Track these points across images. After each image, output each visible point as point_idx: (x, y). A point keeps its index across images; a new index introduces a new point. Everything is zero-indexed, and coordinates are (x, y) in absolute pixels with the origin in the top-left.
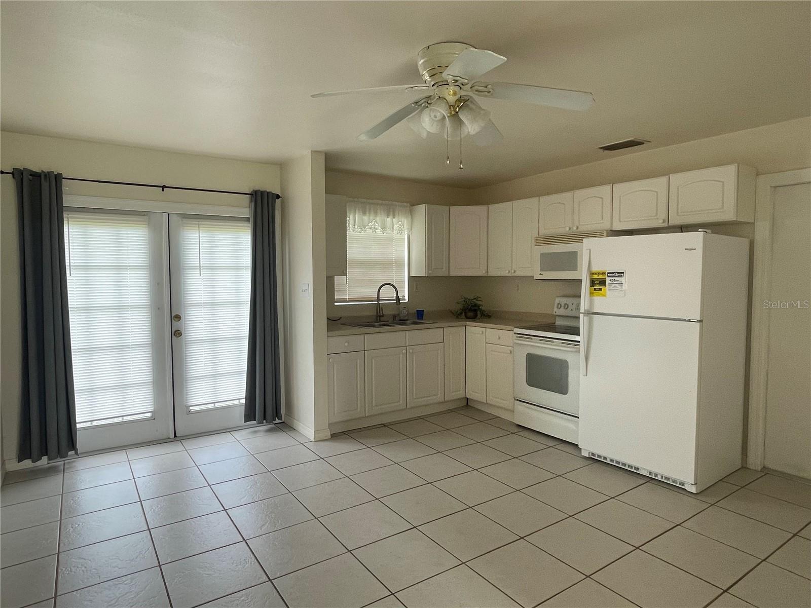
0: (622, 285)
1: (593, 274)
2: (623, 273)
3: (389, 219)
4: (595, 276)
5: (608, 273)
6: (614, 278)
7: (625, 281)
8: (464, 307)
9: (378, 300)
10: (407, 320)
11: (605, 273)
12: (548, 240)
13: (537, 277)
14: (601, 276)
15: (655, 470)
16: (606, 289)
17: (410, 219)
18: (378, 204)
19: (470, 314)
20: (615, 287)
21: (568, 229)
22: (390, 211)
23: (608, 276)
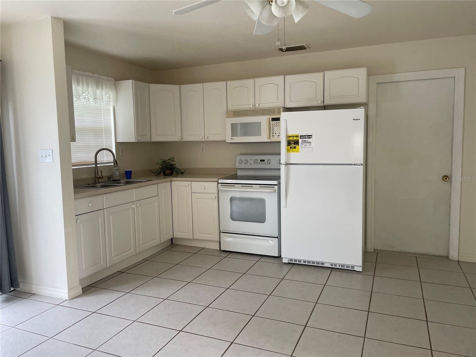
0: (311, 144)
1: (289, 137)
2: (311, 136)
3: (98, 91)
4: (291, 138)
5: (300, 136)
6: (305, 139)
7: (313, 142)
8: (163, 167)
9: (96, 163)
10: (119, 180)
11: (298, 136)
12: (237, 113)
13: (229, 140)
14: (295, 138)
15: (334, 261)
16: (299, 147)
17: (115, 93)
18: (89, 76)
19: (168, 172)
20: (306, 145)
21: (251, 106)
22: (98, 84)
23: (300, 138)
